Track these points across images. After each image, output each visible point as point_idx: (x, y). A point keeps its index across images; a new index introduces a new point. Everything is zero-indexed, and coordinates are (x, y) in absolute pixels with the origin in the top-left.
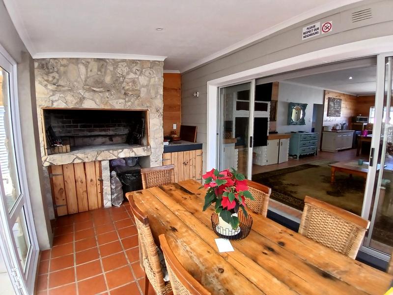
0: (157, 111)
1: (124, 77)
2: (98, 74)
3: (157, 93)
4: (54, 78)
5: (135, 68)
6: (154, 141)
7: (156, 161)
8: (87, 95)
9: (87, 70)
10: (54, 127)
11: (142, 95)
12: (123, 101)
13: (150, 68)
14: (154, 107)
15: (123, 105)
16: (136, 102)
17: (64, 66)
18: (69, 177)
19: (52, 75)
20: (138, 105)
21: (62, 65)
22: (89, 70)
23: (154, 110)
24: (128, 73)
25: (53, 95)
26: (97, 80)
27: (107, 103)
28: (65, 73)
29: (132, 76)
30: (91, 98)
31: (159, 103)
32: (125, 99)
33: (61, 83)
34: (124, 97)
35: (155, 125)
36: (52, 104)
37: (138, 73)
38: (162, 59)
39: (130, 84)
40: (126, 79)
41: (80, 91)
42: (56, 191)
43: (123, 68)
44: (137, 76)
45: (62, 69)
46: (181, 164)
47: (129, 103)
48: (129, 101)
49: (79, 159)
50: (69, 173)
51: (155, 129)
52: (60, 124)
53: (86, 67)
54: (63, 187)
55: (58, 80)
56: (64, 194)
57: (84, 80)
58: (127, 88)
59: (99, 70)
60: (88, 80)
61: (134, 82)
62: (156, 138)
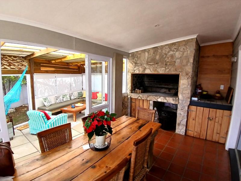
0: (187, 74)
1: (166, 54)
2: (153, 55)
3: (188, 61)
4: (136, 60)
5: (174, 47)
6: (182, 95)
7: (182, 110)
8: (147, 67)
9: (148, 54)
10: (146, 81)
11: (176, 64)
12: (164, 69)
13: (185, 45)
14: (184, 72)
15: (164, 71)
16: (172, 69)
17: (140, 54)
18: (137, 104)
19: (135, 59)
20: (173, 71)
21: (139, 54)
22: (149, 54)
23: (184, 74)
24: (169, 52)
25: (135, 68)
26: (152, 59)
27: (155, 70)
28: (140, 57)
29: (171, 53)
30: (149, 68)
31: (189, 69)
32: (165, 67)
33: (138, 62)
34: (165, 66)
35: (183, 84)
36: (134, 72)
37: (175, 50)
38: (195, 36)
39: (170, 58)
40: (168, 56)
41: (145, 65)
42: (132, 108)
43: (166, 49)
44: (174, 53)
45: (139, 56)
46: (205, 118)
47: (168, 70)
48: (168, 68)
49: (140, 97)
50: (137, 103)
51: (184, 87)
52: (148, 80)
53: (148, 53)
54: (134, 108)
55: (137, 61)
56: (134, 111)
57: (147, 59)
58: (168, 60)
59: (154, 53)
60: (148, 59)
61: (172, 56)
62: (184, 94)
